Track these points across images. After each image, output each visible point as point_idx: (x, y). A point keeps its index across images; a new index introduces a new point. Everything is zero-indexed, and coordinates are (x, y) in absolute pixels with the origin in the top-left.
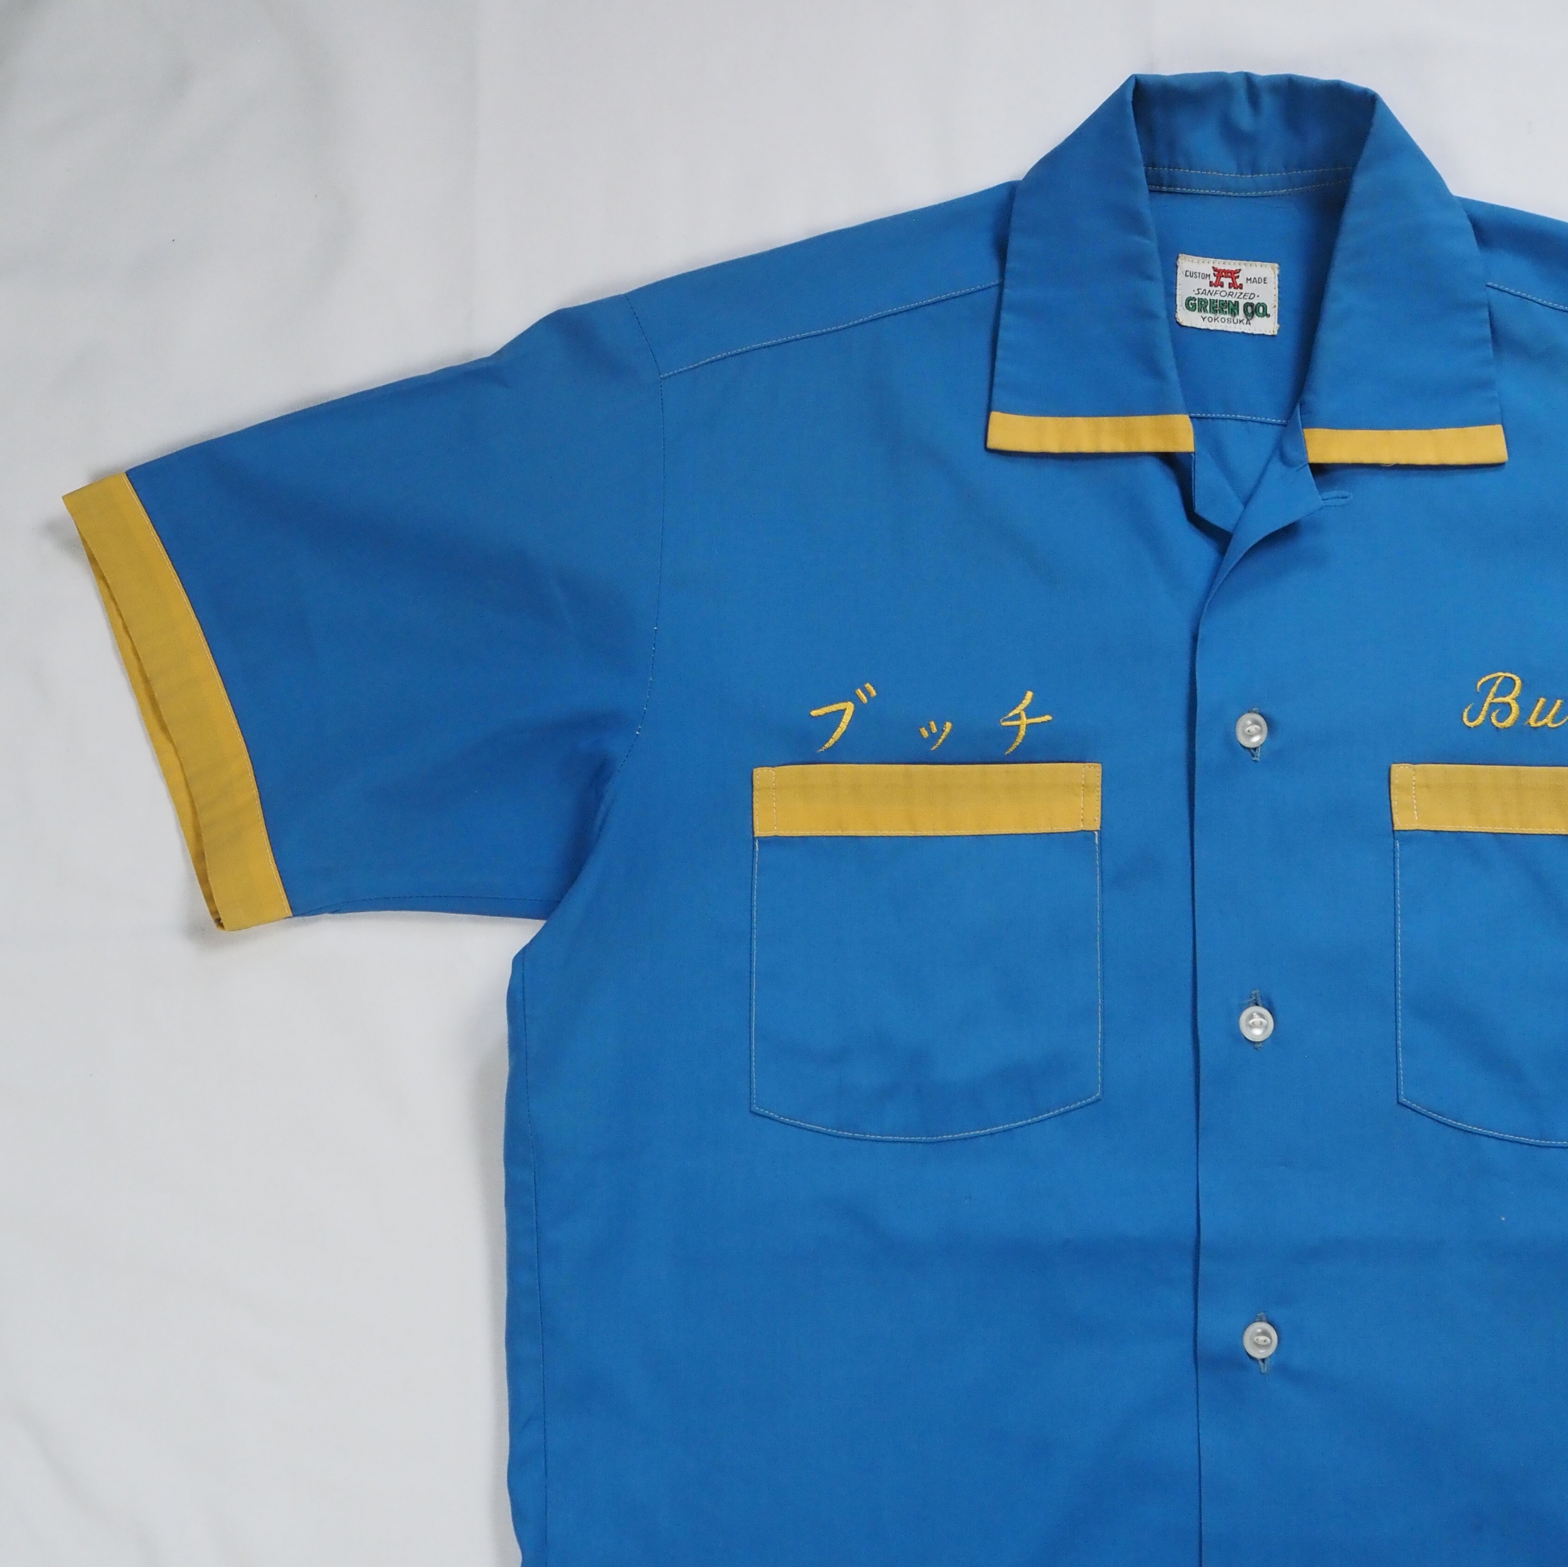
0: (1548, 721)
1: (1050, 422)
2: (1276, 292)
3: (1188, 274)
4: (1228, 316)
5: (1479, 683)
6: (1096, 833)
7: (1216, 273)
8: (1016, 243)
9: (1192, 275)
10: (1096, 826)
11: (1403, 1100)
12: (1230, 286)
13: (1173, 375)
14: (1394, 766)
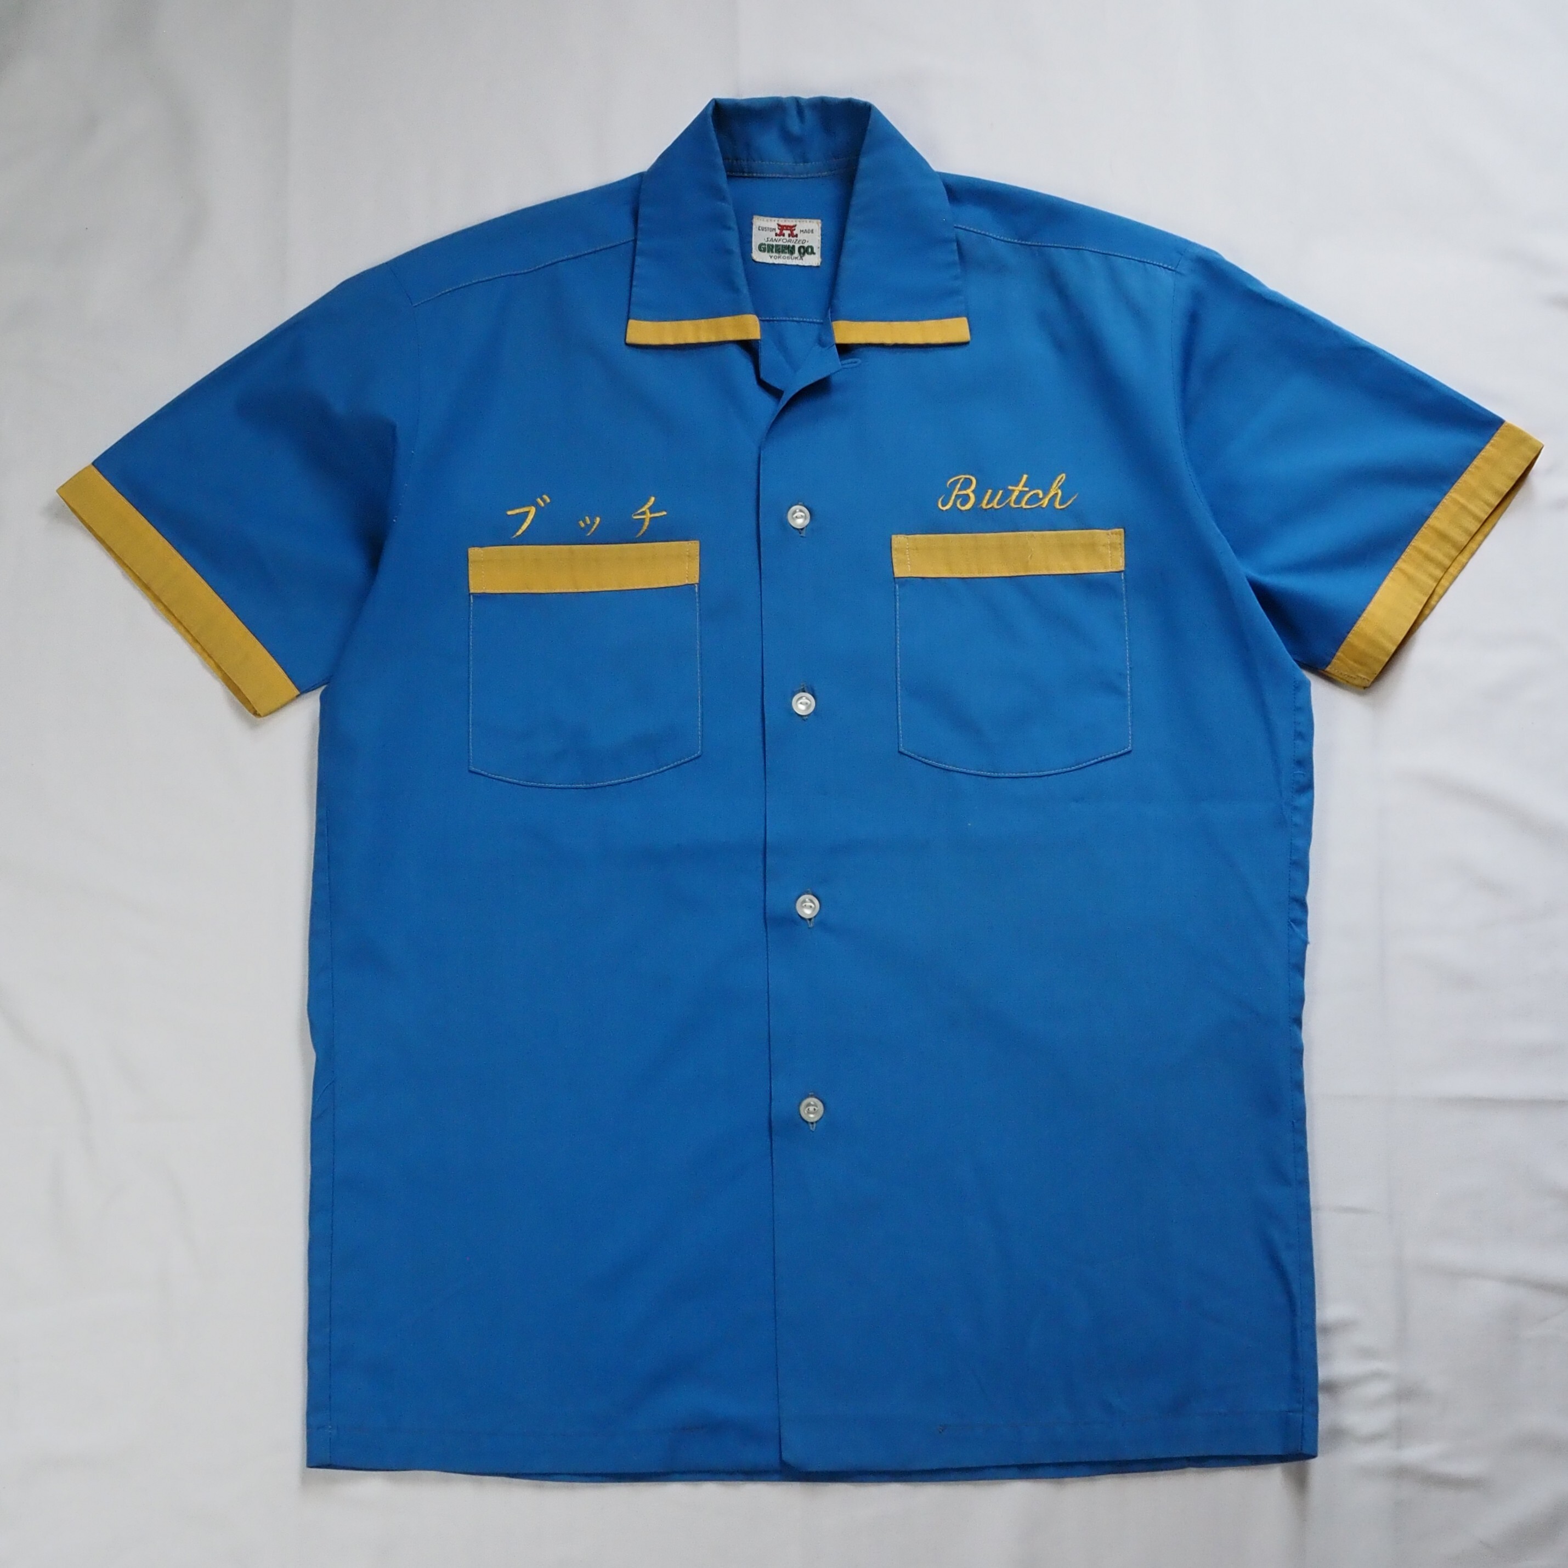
0: (994, 504)
1: (667, 325)
2: (820, 238)
3: (760, 228)
4: (787, 255)
5: (949, 482)
6: (696, 585)
7: (780, 228)
8: (644, 211)
9: (762, 229)
10: (697, 581)
11: (902, 750)
12: (789, 235)
13: (745, 290)
14: (894, 537)
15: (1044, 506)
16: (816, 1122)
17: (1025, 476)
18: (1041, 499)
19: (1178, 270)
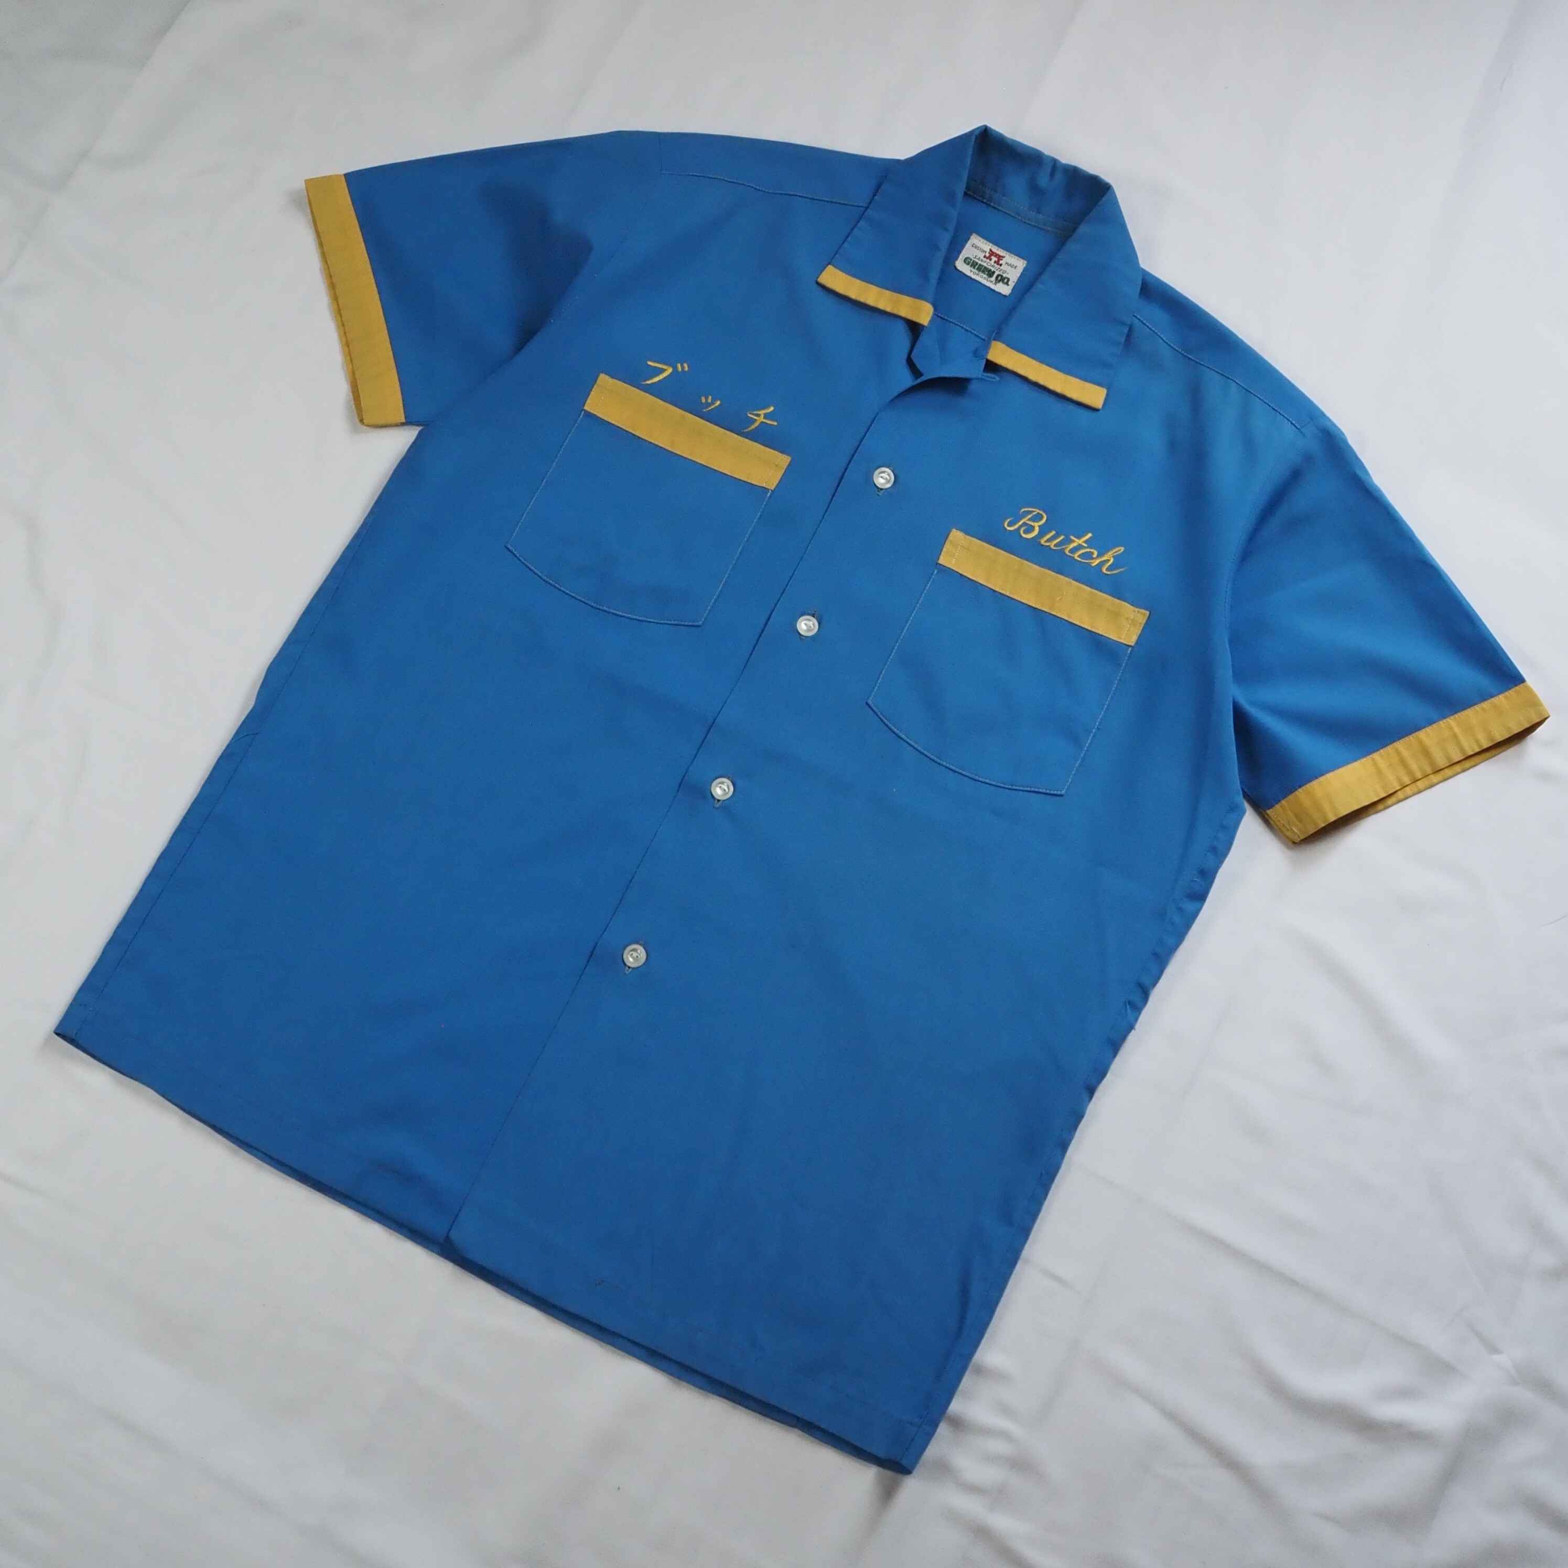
0: (1052, 545)
1: (857, 282)
2: (1019, 275)
3: (974, 245)
4: (985, 276)
5: (1023, 510)
6: (770, 491)
7: (991, 253)
8: (886, 188)
9: (976, 247)
10: (773, 489)
11: (870, 702)
12: (995, 262)
13: (934, 282)
14: (954, 530)
15: (1093, 565)
16: (633, 968)
17: (1090, 535)
18: (1093, 559)
19: (1303, 430)
